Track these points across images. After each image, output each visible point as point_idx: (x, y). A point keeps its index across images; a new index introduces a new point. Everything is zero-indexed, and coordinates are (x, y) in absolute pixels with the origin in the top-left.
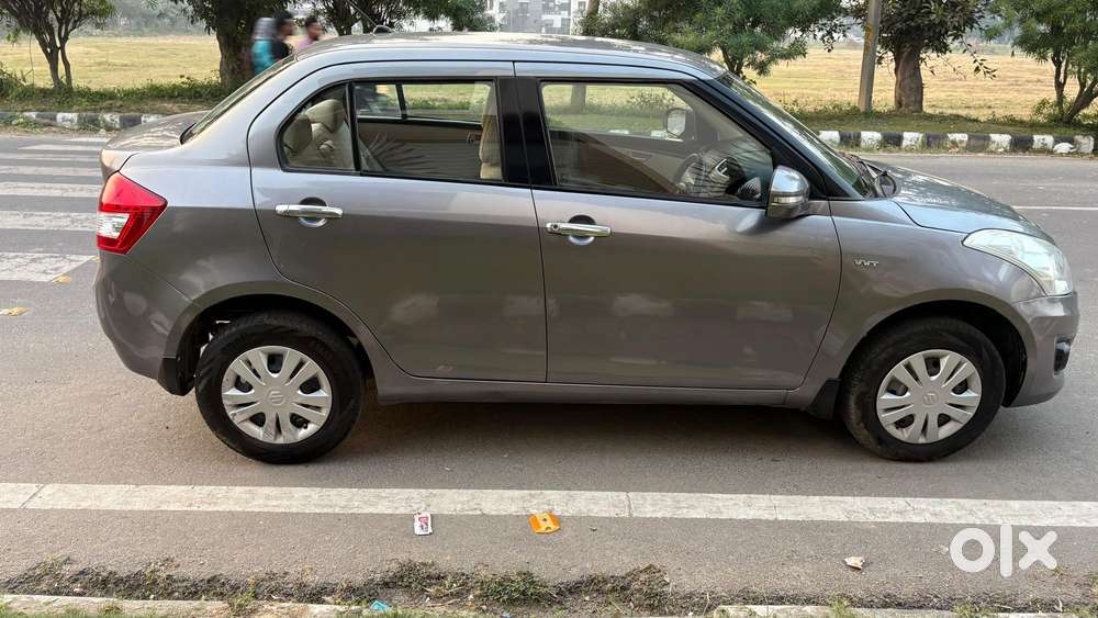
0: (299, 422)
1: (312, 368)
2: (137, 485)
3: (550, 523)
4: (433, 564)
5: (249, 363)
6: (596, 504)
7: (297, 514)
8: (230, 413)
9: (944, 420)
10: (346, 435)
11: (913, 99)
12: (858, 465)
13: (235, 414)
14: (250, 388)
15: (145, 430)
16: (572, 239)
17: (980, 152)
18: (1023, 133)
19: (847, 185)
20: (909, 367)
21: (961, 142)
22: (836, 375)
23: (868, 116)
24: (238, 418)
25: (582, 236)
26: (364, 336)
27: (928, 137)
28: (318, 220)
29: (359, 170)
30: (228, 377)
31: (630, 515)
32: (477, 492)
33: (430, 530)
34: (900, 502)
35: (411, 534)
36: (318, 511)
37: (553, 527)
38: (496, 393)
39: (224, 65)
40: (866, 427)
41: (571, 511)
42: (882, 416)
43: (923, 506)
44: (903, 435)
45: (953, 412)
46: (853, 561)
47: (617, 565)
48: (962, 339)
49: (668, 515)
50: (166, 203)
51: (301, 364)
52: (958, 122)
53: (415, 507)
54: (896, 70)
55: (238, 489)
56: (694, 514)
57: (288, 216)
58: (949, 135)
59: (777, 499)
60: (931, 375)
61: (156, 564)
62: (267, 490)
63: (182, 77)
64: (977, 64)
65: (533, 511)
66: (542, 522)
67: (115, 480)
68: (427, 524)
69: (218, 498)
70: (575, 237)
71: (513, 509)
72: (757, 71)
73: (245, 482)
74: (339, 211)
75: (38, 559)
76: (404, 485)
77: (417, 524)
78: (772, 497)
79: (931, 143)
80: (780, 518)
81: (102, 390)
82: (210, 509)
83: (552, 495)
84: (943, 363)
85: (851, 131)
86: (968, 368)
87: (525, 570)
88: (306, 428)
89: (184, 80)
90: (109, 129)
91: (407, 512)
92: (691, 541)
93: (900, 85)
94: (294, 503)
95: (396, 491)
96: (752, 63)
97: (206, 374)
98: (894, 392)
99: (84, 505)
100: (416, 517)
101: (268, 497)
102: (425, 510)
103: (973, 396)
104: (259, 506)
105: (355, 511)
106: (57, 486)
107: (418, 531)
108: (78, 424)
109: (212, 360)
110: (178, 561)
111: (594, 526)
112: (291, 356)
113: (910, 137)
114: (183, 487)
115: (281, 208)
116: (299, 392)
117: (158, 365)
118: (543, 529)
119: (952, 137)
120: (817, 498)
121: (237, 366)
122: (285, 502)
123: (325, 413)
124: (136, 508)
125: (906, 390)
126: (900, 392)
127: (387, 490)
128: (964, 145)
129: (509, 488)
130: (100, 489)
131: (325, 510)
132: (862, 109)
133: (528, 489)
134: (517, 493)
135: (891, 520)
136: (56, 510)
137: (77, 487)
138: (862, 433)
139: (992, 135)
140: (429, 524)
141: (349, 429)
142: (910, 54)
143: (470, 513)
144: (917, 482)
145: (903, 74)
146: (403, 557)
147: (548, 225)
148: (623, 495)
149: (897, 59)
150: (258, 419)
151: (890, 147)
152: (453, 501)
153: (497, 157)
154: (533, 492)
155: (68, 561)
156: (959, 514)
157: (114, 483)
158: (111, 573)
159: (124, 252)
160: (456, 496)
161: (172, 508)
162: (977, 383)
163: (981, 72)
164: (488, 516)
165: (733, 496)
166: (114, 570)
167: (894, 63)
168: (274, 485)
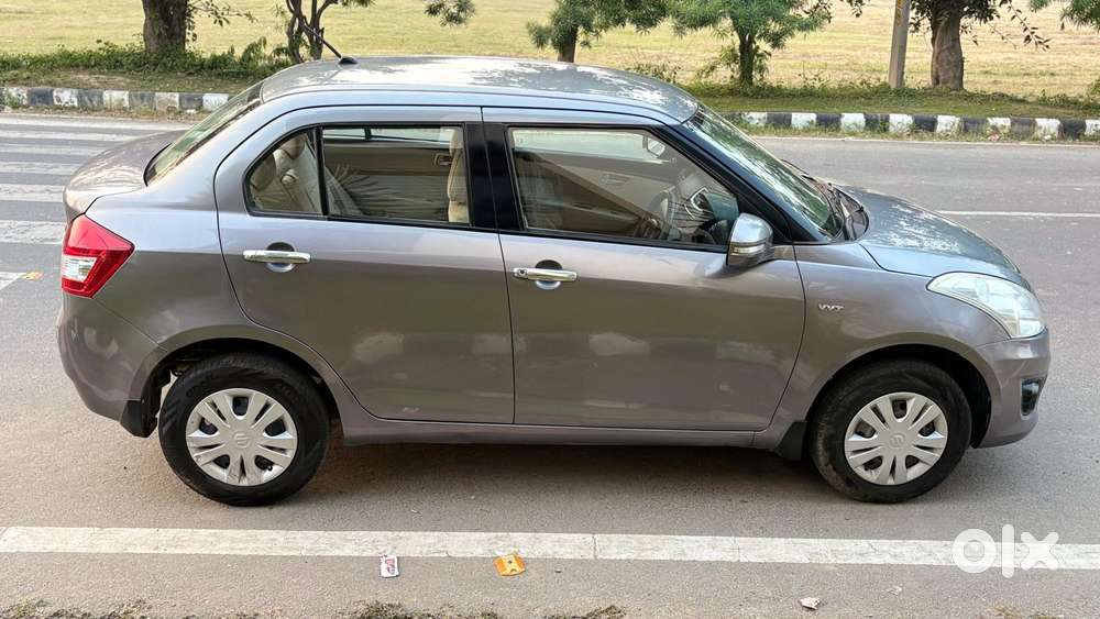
0: (263, 464)
1: (277, 410)
2: (101, 528)
3: (515, 565)
4: (400, 605)
5: (214, 405)
6: (561, 546)
7: (264, 557)
8: (194, 455)
9: (911, 461)
10: (311, 477)
11: (952, 75)
12: (825, 507)
13: (198, 457)
14: (215, 430)
15: (103, 470)
16: (538, 283)
17: (1023, 139)
18: (1073, 116)
19: (815, 228)
20: (875, 410)
21: (1004, 127)
22: (802, 417)
23: (899, 94)
24: (203, 460)
25: (550, 281)
26: (329, 376)
27: (965, 121)
28: (286, 265)
29: (326, 213)
30: (193, 420)
31: (595, 556)
32: (444, 535)
33: (397, 573)
34: (863, 544)
35: (378, 577)
36: (285, 554)
37: (519, 569)
38: (462, 435)
39: (150, 30)
40: (835, 469)
41: (537, 554)
42: (851, 458)
43: (885, 548)
44: (870, 476)
45: (920, 454)
46: (807, 602)
47: (579, 606)
48: (929, 383)
49: (633, 557)
50: (133, 246)
51: (267, 406)
52: (1001, 102)
53: (382, 549)
54: (933, 40)
55: (203, 532)
56: (658, 556)
57: (255, 261)
58: (989, 119)
59: (742, 541)
60: (898, 417)
61: (129, 605)
62: (230, 533)
63: (99, 41)
64: (1027, 33)
65: (499, 554)
66: (507, 564)
67: (78, 522)
68: (393, 566)
69: (183, 541)
70: (541, 281)
71: (479, 551)
72: (770, 43)
73: (210, 525)
74: (307, 256)
75: (11, 602)
76: (371, 528)
77: (384, 566)
78: (737, 539)
79: (969, 128)
80: (743, 560)
81: (53, 428)
82: (176, 552)
83: (520, 538)
84: (910, 405)
85: (878, 113)
86: (934, 411)
87: (489, 611)
88: (270, 470)
89: (102, 45)
90: (15, 106)
91: (373, 554)
92: (653, 583)
93: (937, 58)
94: (261, 546)
95: (362, 533)
96: (765, 35)
97: (170, 417)
98: (862, 435)
99: (50, 548)
100: (383, 560)
101: (233, 540)
102: (392, 552)
103: (939, 438)
104: (226, 549)
105: (321, 553)
106: (20, 528)
107: (385, 573)
108: (32, 464)
109: (177, 403)
110: (149, 603)
111: (559, 568)
112: (257, 399)
113: (946, 122)
114: (148, 530)
115: (248, 254)
116: (265, 434)
117: (122, 407)
118: (508, 571)
119: (992, 121)
120: (783, 540)
121: (202, 409)
122: (252, 545)
123: (290, 455)
124: (103, 550)
125: (874, 432)
126: (868, 434)
127: (353, 533)
128: (1006, 131)
129: (476, 530)
130: (65, 532)
131: (292, 553)
132: (893, 86)
133: (495, 531)
134: (483, 535)
135: (851, 562)
136: (23, 553)
137: (40, 529)
138: (831, 475)
139: (1038, 120)
140: (396, 566)
141: (315, 471)
142: (947, 22)
143: (437, 555)
144: (883, 524)
145: (941, 45)
146: (370, 599)
147: (516, 270)
148: (589, 537)
149: (934, 27)
150: (223, 462)
151: (922, 133)
152: (420, 543)
153: (464, 197)
154: (500, 534)
155: (41, 603)
156: (919, 555)
157: (78, 526)
158: (85, 615)
159: (91, 295)
160: (422, 539)
161: (138, 550)
162: (943, 424)
163: (1033, 41)
164: (455, 558)
165: (698, 538)
166: (88, 611)
167: (931, 32)
168: (239, 528)
